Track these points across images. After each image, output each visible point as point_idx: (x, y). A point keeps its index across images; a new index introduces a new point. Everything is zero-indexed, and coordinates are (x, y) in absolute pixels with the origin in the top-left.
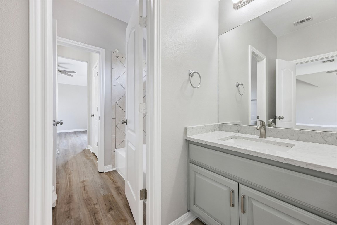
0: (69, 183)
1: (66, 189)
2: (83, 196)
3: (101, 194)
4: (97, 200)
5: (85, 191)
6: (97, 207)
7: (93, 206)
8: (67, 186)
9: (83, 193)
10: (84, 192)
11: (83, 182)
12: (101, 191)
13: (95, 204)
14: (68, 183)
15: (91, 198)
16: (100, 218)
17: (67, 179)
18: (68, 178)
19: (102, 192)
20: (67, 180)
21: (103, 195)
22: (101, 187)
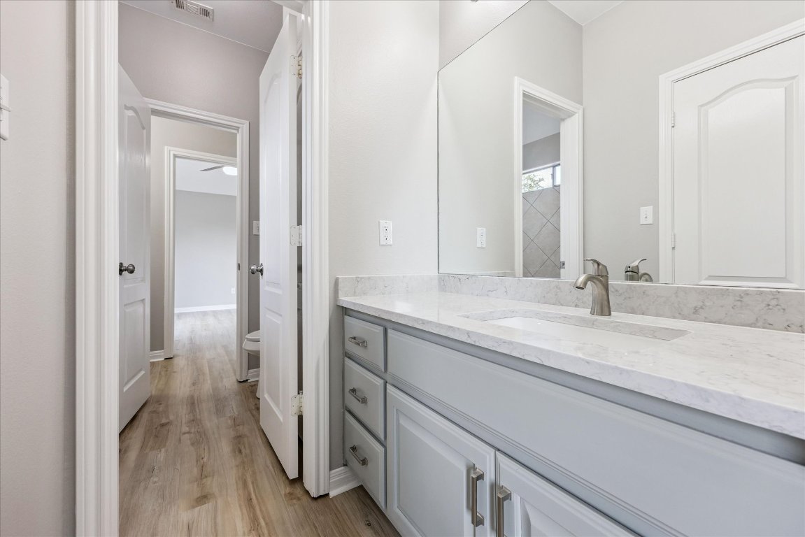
0: (249, 494)
1: (254, 473)
2: (209, 449)
3: (167, 451)
4: (180, 440)
5: (202, 461)
6: (185, 429)
7: (193, 430)
8: (253, 483)
9: (209, 455)
10: (205, 460)
11: (203, 499)
12: (162, 459)
13: (189, 433)
14: (253, 496)
15: (192, 444)
16: (187, 416)
17: (264, 519)
18: (262, 523)
19: (161, 455)
20: (261, 510)
21: (163, 450)
22: (156, 471)
